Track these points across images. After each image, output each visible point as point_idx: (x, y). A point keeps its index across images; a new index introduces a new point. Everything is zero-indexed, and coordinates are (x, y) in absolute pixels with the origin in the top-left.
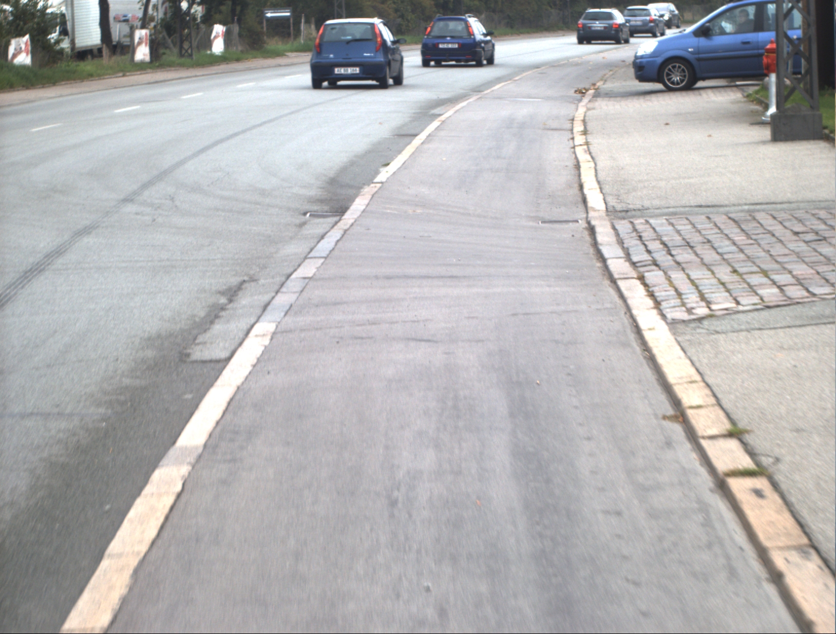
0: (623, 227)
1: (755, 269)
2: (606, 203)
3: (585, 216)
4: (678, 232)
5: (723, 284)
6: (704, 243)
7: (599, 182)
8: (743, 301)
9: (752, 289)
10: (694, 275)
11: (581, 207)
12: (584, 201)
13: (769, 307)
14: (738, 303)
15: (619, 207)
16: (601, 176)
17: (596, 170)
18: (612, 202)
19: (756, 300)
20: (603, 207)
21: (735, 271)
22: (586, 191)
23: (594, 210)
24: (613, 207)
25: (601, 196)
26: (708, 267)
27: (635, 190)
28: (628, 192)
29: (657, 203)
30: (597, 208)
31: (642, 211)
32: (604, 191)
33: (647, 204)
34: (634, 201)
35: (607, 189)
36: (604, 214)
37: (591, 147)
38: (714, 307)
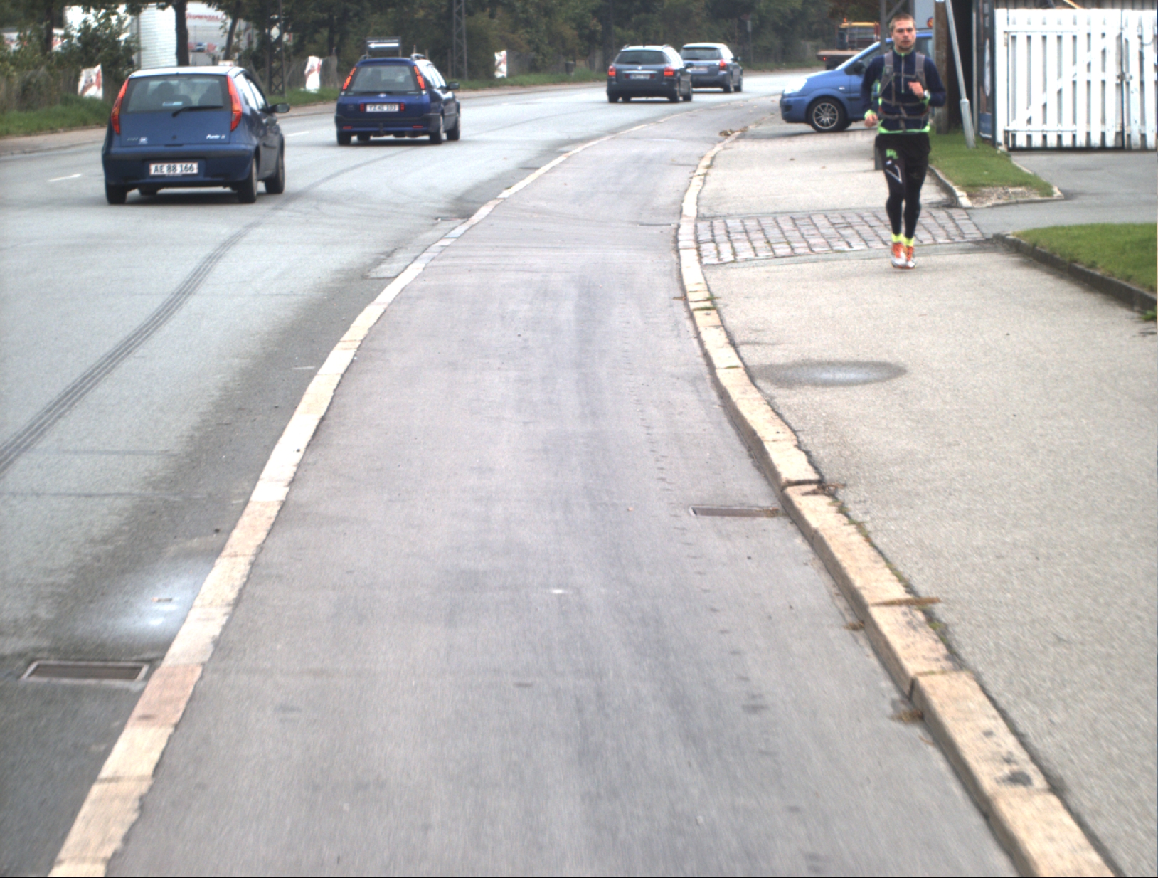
0: (703, 226)
1: (785, 241)
2: (698, 212)
3: (676, 221)
4: (744, 226)
5: (754, 248)
6: (759, 230)
7: (698, 199)
8: (759, 255)
9: (773, 250)
10: (736, 245)
11: (677, 216)
12: (681, 212)
13: (776, 257)
14: (756, 255)
15: (708, 214)
16: (702, 194)
17: (700, 191)
18: (703, 211)
19: (771, 254)
20: (694, 214)
21: (768, 242)
22: (684, 204)
23: (686, 216)
24: (703, 214)
25: (696, 207)
26: (750, 241)
27: (726, 203)
28: (720, 204)
29: (741, 211)
30: (689, 215)
31: (725, 217)
32: (699, 204)
33: (732, 212)
34: (722, 210)
35: (703, 202)
36: (693, 219)
37: (708, 178)
38: (737, 258)
